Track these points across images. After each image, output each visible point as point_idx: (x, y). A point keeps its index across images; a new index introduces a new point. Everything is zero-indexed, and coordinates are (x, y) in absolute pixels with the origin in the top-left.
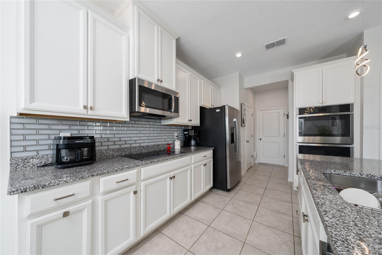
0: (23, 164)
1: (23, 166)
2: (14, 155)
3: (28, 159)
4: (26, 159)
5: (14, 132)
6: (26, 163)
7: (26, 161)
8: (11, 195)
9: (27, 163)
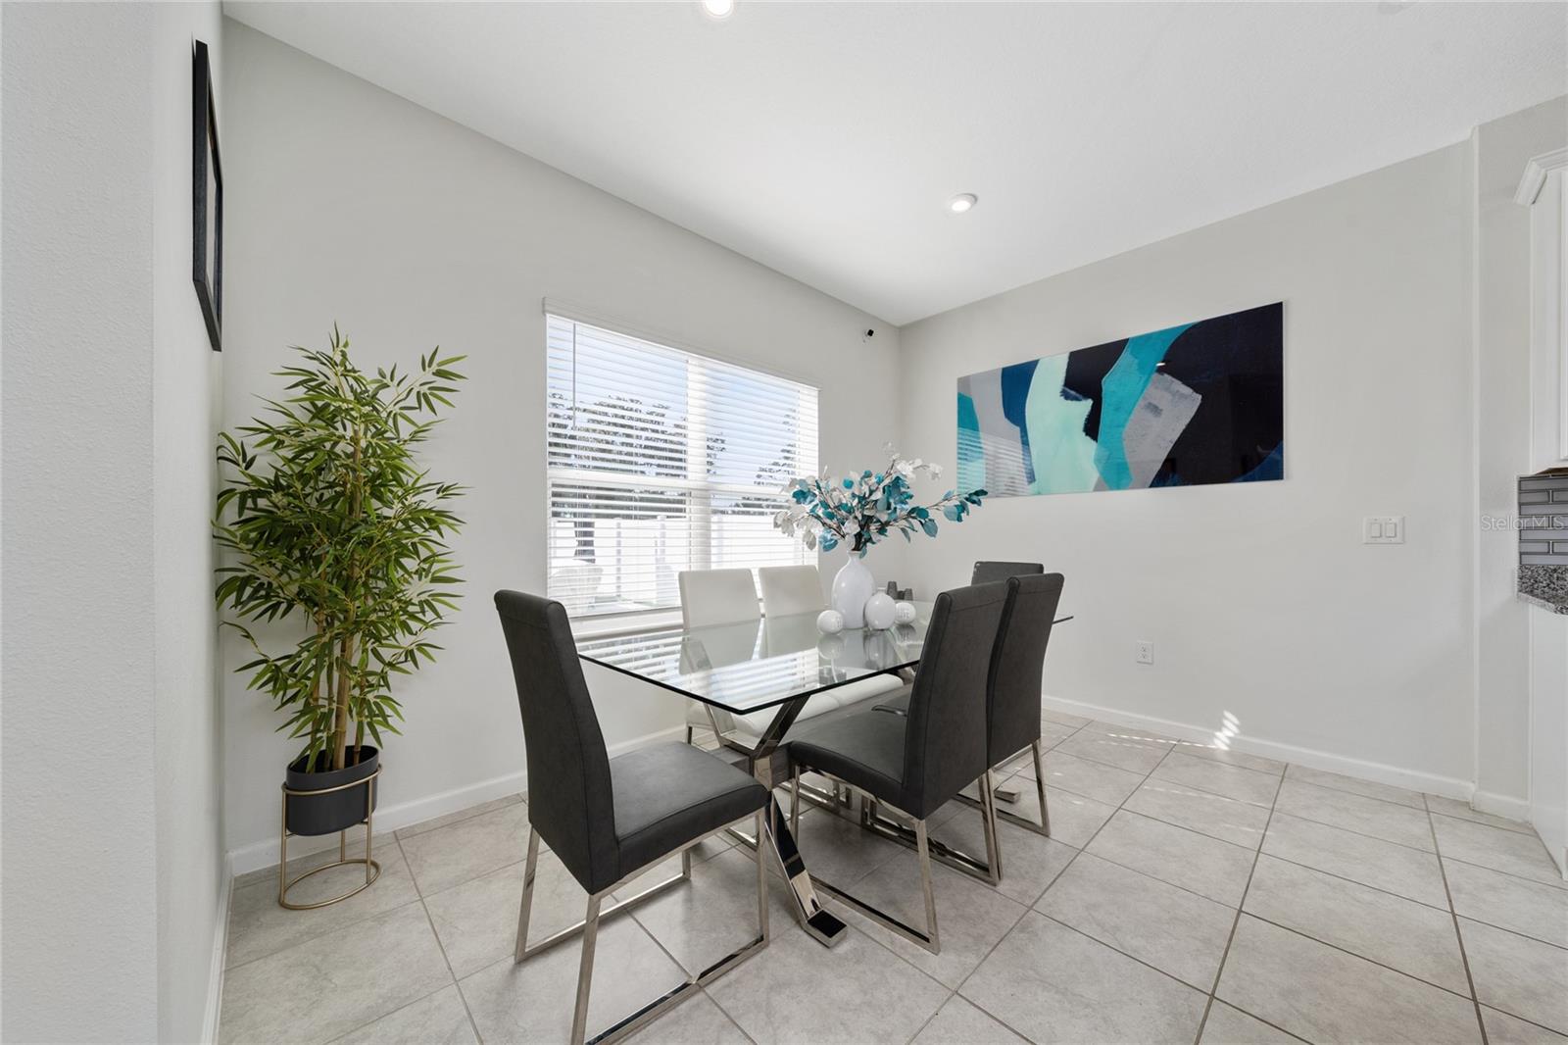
0: (1548, 582)
1: (1548, 585)
2: (1527, 560)
3: (1560, 571)
4: (1555, 571)
5: (1527, 510)
6: (1555, 581)
7: (1555, 575)
8: (1562, 613)
9: (1558, 578)
